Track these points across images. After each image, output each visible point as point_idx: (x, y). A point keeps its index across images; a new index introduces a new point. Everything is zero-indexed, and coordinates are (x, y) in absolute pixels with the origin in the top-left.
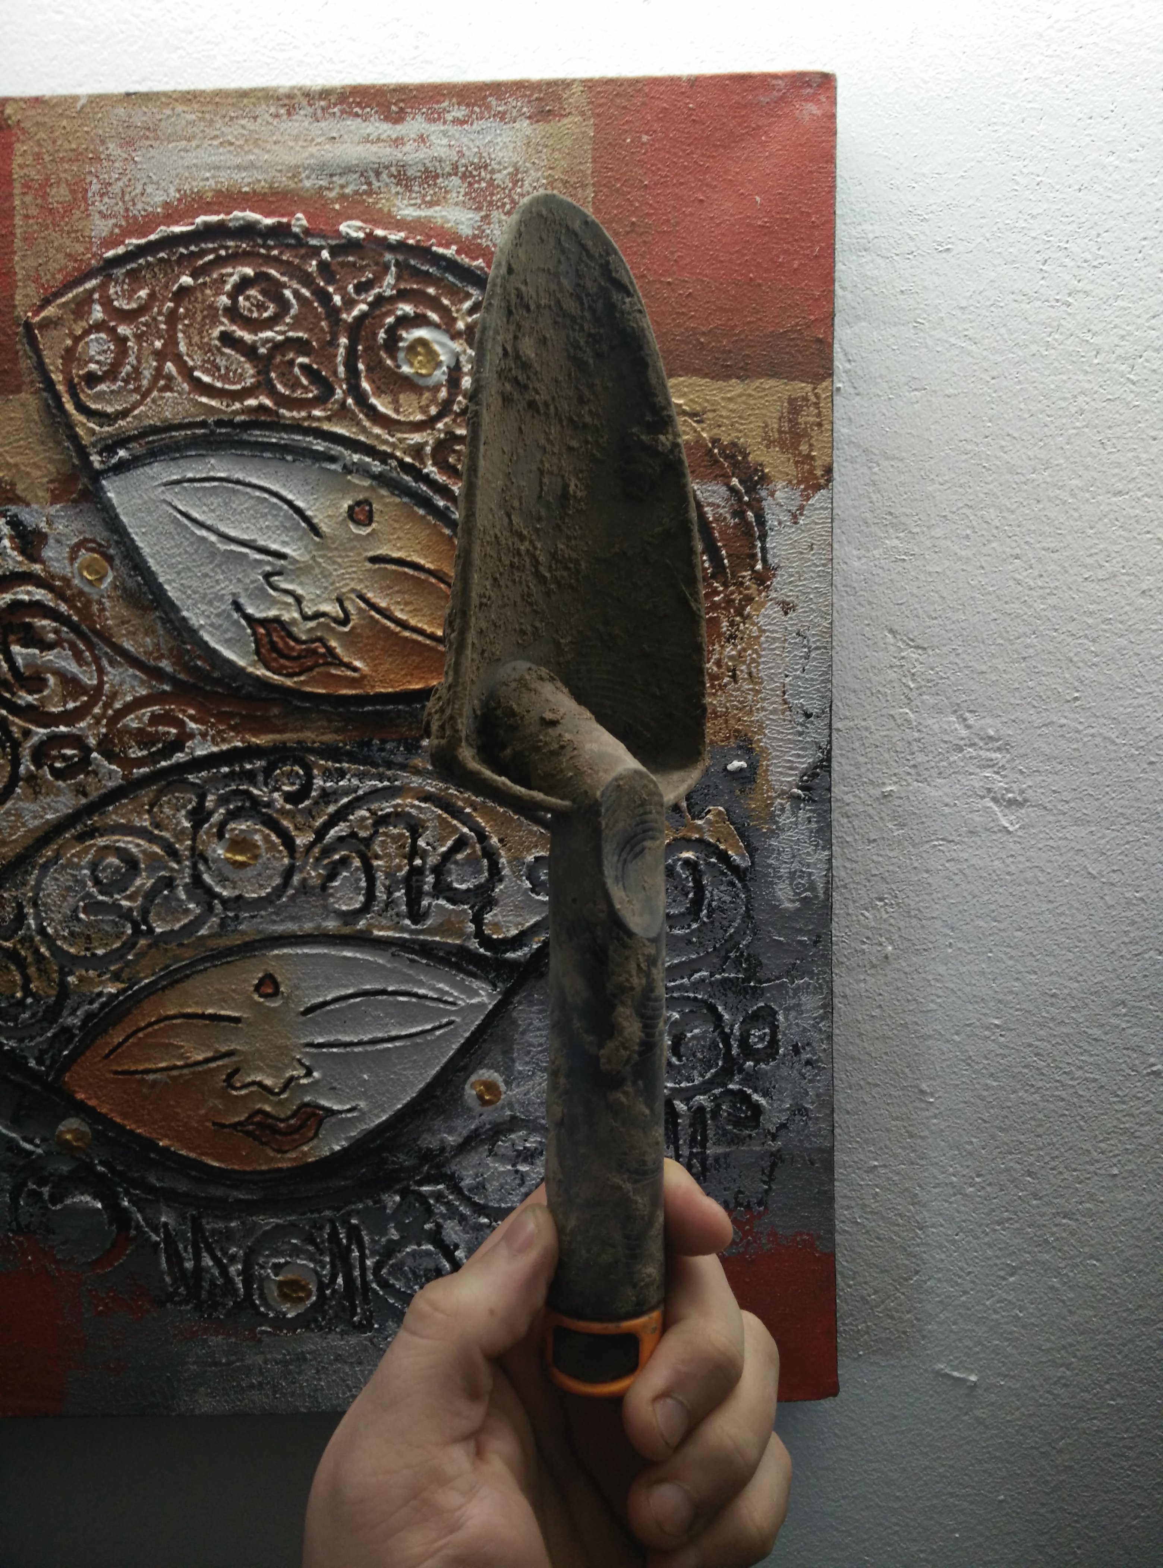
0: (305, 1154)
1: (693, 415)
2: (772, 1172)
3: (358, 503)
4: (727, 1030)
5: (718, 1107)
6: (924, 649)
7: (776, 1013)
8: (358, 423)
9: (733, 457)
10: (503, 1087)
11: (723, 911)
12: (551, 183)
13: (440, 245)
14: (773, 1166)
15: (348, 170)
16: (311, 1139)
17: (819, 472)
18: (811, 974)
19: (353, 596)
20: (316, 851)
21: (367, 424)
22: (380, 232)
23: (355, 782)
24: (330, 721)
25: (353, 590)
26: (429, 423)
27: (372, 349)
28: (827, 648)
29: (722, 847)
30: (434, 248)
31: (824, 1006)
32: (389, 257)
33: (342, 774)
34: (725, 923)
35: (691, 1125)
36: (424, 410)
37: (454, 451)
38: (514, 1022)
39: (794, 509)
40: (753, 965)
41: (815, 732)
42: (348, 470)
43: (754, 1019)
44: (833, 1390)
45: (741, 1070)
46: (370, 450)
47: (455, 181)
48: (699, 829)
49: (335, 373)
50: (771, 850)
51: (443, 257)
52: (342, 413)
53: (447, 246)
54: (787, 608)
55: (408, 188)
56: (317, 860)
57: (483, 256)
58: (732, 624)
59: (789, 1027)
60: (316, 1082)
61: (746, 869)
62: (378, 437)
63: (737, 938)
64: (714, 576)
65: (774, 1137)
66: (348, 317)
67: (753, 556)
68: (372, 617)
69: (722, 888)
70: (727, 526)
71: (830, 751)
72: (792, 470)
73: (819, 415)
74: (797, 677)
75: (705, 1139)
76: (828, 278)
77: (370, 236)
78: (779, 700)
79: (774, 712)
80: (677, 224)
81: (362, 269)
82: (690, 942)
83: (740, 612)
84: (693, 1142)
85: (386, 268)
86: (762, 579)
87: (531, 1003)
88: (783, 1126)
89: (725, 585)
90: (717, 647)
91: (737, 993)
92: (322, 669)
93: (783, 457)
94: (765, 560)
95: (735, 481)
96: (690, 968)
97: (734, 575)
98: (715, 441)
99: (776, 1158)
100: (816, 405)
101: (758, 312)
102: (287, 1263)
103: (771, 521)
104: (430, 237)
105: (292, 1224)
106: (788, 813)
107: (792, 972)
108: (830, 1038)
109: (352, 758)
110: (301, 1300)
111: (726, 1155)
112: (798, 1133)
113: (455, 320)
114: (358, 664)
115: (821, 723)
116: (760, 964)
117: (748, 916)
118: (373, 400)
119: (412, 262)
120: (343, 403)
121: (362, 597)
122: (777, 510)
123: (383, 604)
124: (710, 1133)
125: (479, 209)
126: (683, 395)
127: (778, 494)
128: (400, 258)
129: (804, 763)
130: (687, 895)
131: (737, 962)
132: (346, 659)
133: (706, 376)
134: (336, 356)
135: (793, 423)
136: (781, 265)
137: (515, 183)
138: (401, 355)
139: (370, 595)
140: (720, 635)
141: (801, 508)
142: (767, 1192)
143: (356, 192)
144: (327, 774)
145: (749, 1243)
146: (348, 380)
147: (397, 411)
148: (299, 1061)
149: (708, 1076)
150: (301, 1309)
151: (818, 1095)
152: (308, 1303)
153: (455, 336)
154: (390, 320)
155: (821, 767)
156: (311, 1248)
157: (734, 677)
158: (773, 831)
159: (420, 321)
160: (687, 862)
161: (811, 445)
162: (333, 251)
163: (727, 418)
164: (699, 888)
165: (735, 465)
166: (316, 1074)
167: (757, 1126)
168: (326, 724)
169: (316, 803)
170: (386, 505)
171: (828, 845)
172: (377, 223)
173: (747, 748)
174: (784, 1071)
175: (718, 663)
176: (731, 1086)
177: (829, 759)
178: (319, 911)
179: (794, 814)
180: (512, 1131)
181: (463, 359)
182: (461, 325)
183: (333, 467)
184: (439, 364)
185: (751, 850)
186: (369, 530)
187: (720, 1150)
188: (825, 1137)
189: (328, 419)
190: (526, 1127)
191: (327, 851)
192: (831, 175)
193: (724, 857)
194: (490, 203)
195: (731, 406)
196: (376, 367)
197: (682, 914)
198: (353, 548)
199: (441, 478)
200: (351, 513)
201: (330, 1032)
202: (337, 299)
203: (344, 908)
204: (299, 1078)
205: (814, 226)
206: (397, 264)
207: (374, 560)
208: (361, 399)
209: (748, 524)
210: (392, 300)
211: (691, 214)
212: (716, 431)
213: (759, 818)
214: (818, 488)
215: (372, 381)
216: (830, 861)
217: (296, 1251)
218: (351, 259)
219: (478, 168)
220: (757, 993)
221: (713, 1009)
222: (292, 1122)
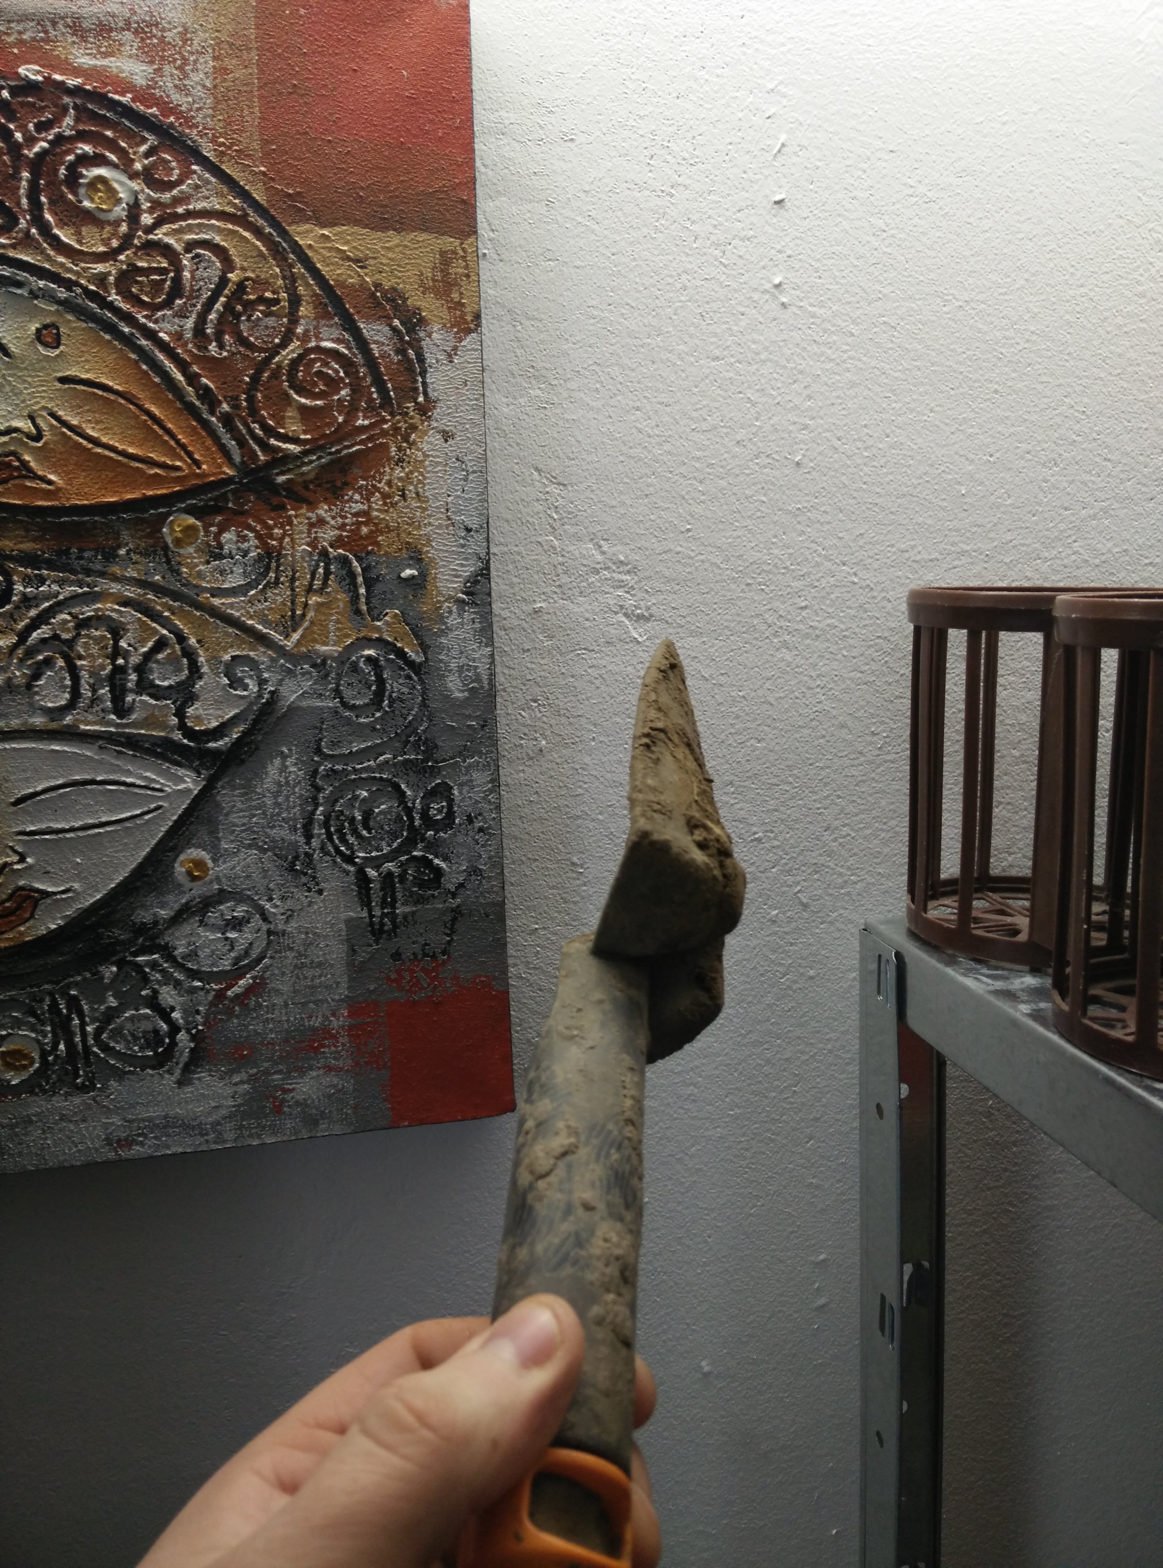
0: (21, 934)
1: (357, 261)
2: (453, 925)
3: (46, 327)
4: (410, 805)
5: (405, 872)
6: (565, 485)
7: (452, 788)
8: (43, 252)
9: (393, 300)
10: (210, 864)
11: (402, 701)
12: (218, 44)
13: (116, 93)
14: (454, 920)
15: (24, 18)
16: (27, 920)
17: (469, 318)
18: (480, 754)
19: (44, 413)
20: (20, 652)
21: (52, 253)
22: (57, 77)
23: (55, 587)
24: (27, 531)
25: (44, 408)
26: (110, 255)
27: (53, 183)
28: (483, 472)
29: (399, 645)
30: (110, 95)
31: (492, 781)
32: (67, 100)
33: (42, 580)
34: (405, 712)
35: (382, 889)
36: (106, 242)
37: (137, 282)
38: (218, 805)
39: (449, 349)
40: (430, 748)
41: (476, 545)
42: (34, 295)
43: (432, 794)
44: (511, 1107)
45: (423, 840)
46: (54, 277)
47: (128, 35)
48: (378, 629)
49: (18, 204)
50: (441, 647)
51: (119, 103)
52: (26, 241)
53: (123, 94)
54: (447, 436)
55: (84, 39)
56: (21, 660)
57: (157, 105)
58: (400, 449)
59: (463, 800)
60: (30, 867)
61: (421, 664)
62: (62, 265)
63: (415, 724)
64: (382, 406)
65: (454, 895)
66: (30, 153)
67: (416, 389)
68: (64, 433)
69: (401, 681)
70: (391, 362)
71: (488, 562)
72: (445, 314)
73: (467, 267)
74: (459, 497)
75: (394, 900)
76: (469, 148)
77: (48, 79)
78: (444, 517)
79: (440, 527)
80: (335, 89)
81: (42, 109)
82: (374, 729)
83: (406, 439)
84: (383, 904)
85: (65, 110)
86: (424, 410)
87: (234, 788)
88: (461, 885)
89: (392, 414)
90: (387, 469)
91: (418, 772)
92: (17, 481)
93: (438, 303)
94: (425, 394)
95: (396, 322)
96: (374, 751)
97: (399, 406)
98: (377, 285)
99: (457, 912)
100: (464, 258)
101: (409, 173)
102: (9, 1035)
103: (430, 359)
104: (106, 85)
105: (13, 999)
106: (455, 615)
107: (465, 752)
108: (498, 808)
109: (51, 566)
110: (25, 1067)
111: (413, 913)
112: (474, 891)
113: (133, 161)
114: (52, 477)
115: (481, 537)
116: (436, 746)
117: (424, 705)
118: (56, 231)
119: (90, 106)
120: (27, 233)
121: (53, 415)
122: (434, 349)
123: (75, 422)
124: (399, 895)
125: (152, 62)
126: (347, 243)
127: (434, 335)
128: (78, 101)
129: (468, 571)
130: (369, 688)
131: (417, 745)
132: (40, 473)
133: (366, 226)
134: (18, 188)
135: (445, 273)
136: (427, 132)
137: (185, 41)
138: (82, 191)
139: (60, 413)
140: (389, 459)
141: (455, 348)
142: (449, 942)
143: (34, 39)
144: (27, 580)
145: (435, 987)
146: (31, 212)
147: (80, 242)
148: (12, 848)
149: (395, 845)
150: (25, 1076)
151: (490, 858)
152: (32, 1070)
153: (133, 176)
154: (71, 158)
155: (482, 575)
156: (32, 1020)
157: (404, 496)
158: (442, 631)
159: (99, 160)
160: (369, 659)
161: (461, 293)
162: (13, 91)
163: (387, 265)
164: (381, 682)
165: (396, 308)
166: (29, 860)
167: (439, 887)
168: (23, 533)
169: (17, 607)
170: (73, 329)
171: (490, 642)
172: (55, 68)
173: (417, 558)
174: (460, 839)
175: (389, 483)
176: (415, 853)
177: (488, 568)
178: (25, 708)
179: (460, 615)
180: (221, 903)
181: (141, 197)
182: (138, 166)
183: (19, 291)
184: (119, 201)
185: (424, 647)
186: (57, 352)
187: (407, 909)
188: (497, 893)
189: (13, 246)
190: (235, 900)
191: (30, 653)
192: (468, 58)
193: (401, 653)
194: (162, 58)
195: (390, 255)
196: (57, 201)
197: (367, 705)
198: (43, 369)
199: (124, 306)
200: (39, 335)
201: (42, 821)
202: (18, 136)
203: (50, 705)
204: (13, 863)
205: (454, 101)
206: (76, 107)
207: (63, 380)
208: (45, 229)
209: (410, 361)
210: (70, 139)
211: (346, 81)
212: (377, 276)
213: (430, 620)
214: (469, 331)
215: (54, 213)
216: (492, 656)
217: (18, 1023)
218: (30, 99)
219: (150, 25)
220: (434, 771)
221: (397, 787)
222: (7, 904)
